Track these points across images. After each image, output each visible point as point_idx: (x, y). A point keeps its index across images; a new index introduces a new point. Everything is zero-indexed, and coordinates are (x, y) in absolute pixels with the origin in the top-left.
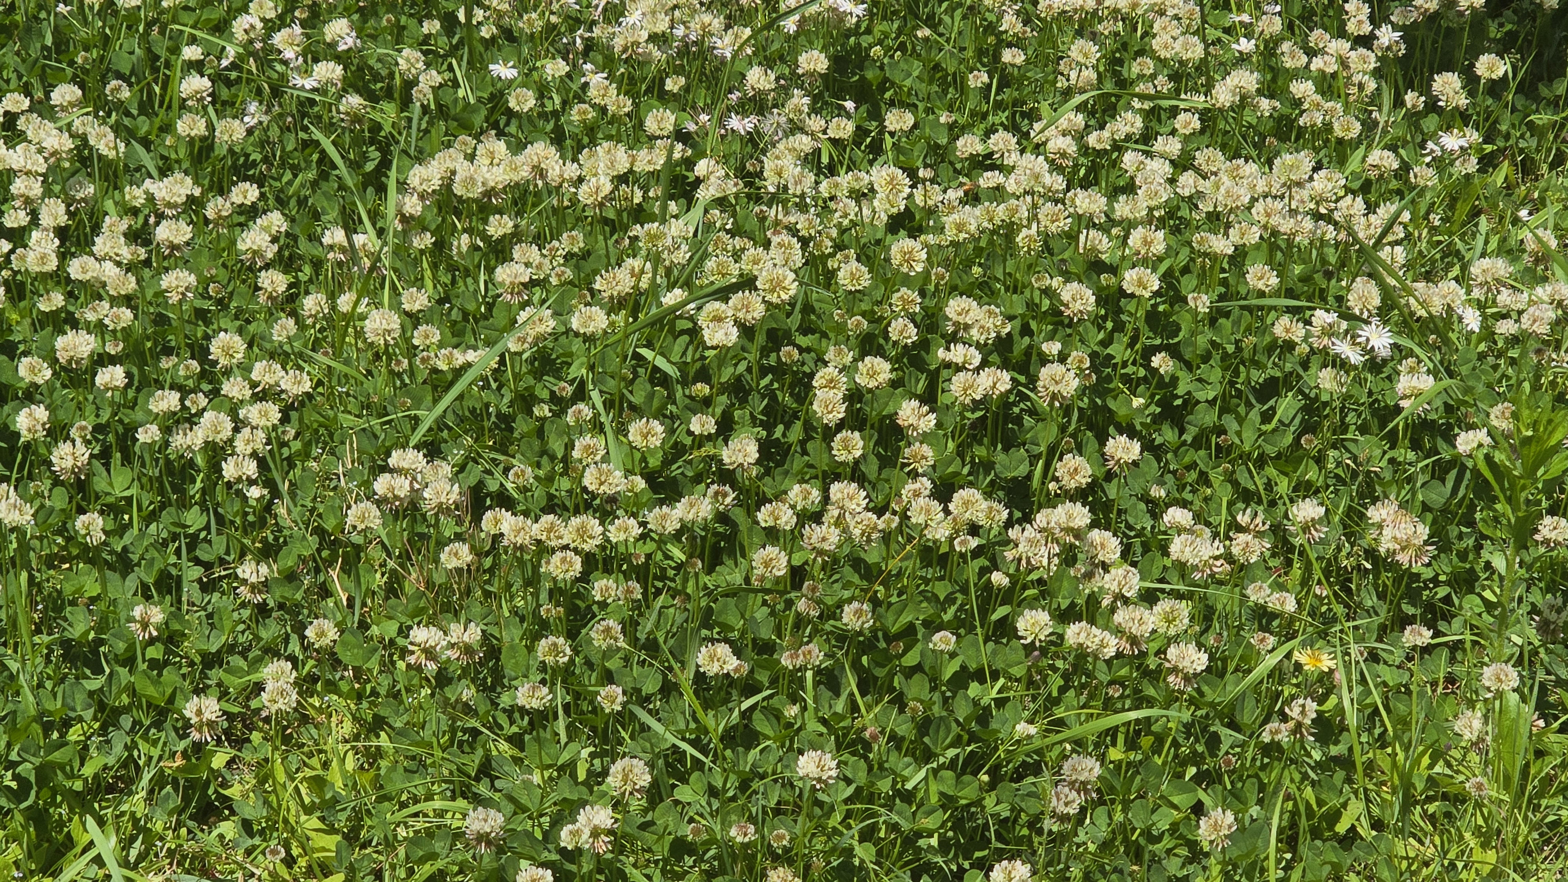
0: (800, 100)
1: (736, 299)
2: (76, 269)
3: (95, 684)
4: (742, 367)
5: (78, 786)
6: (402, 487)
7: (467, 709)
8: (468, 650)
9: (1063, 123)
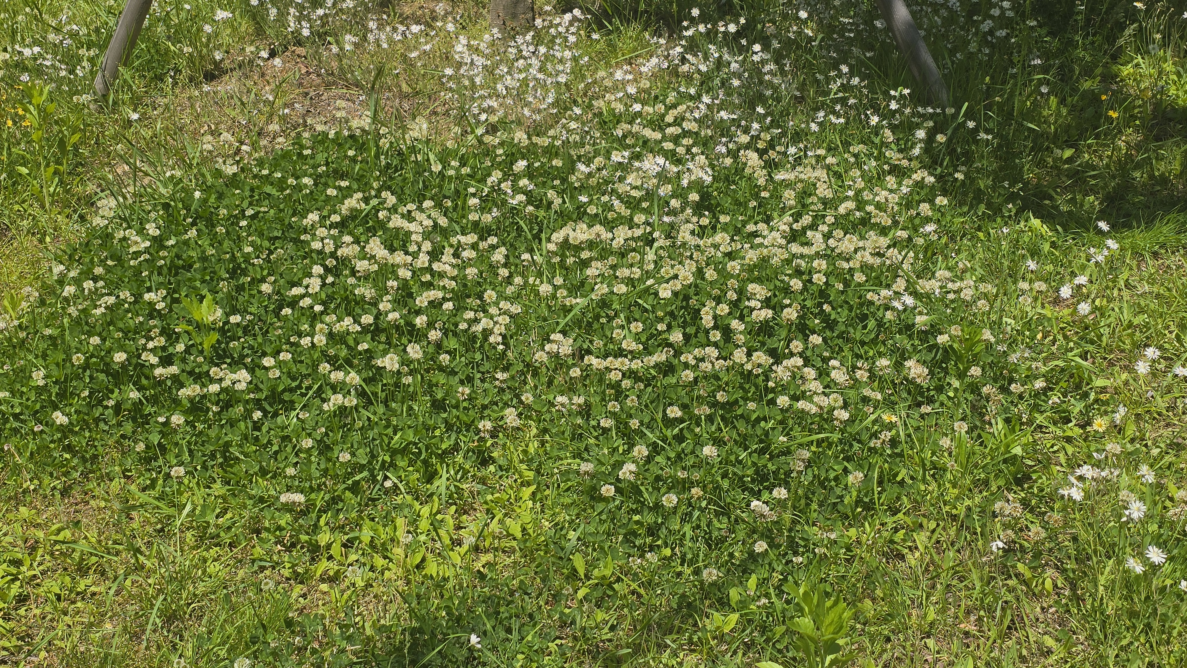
0: (689, 211)
1: (671, 283)
2: (436, 266)
3: (445, 415)
4: (674, 307)
5: (440, 452)
6: (554, 347)
7: (580, 427)
8: (579, 405)
9: (785, 220)
